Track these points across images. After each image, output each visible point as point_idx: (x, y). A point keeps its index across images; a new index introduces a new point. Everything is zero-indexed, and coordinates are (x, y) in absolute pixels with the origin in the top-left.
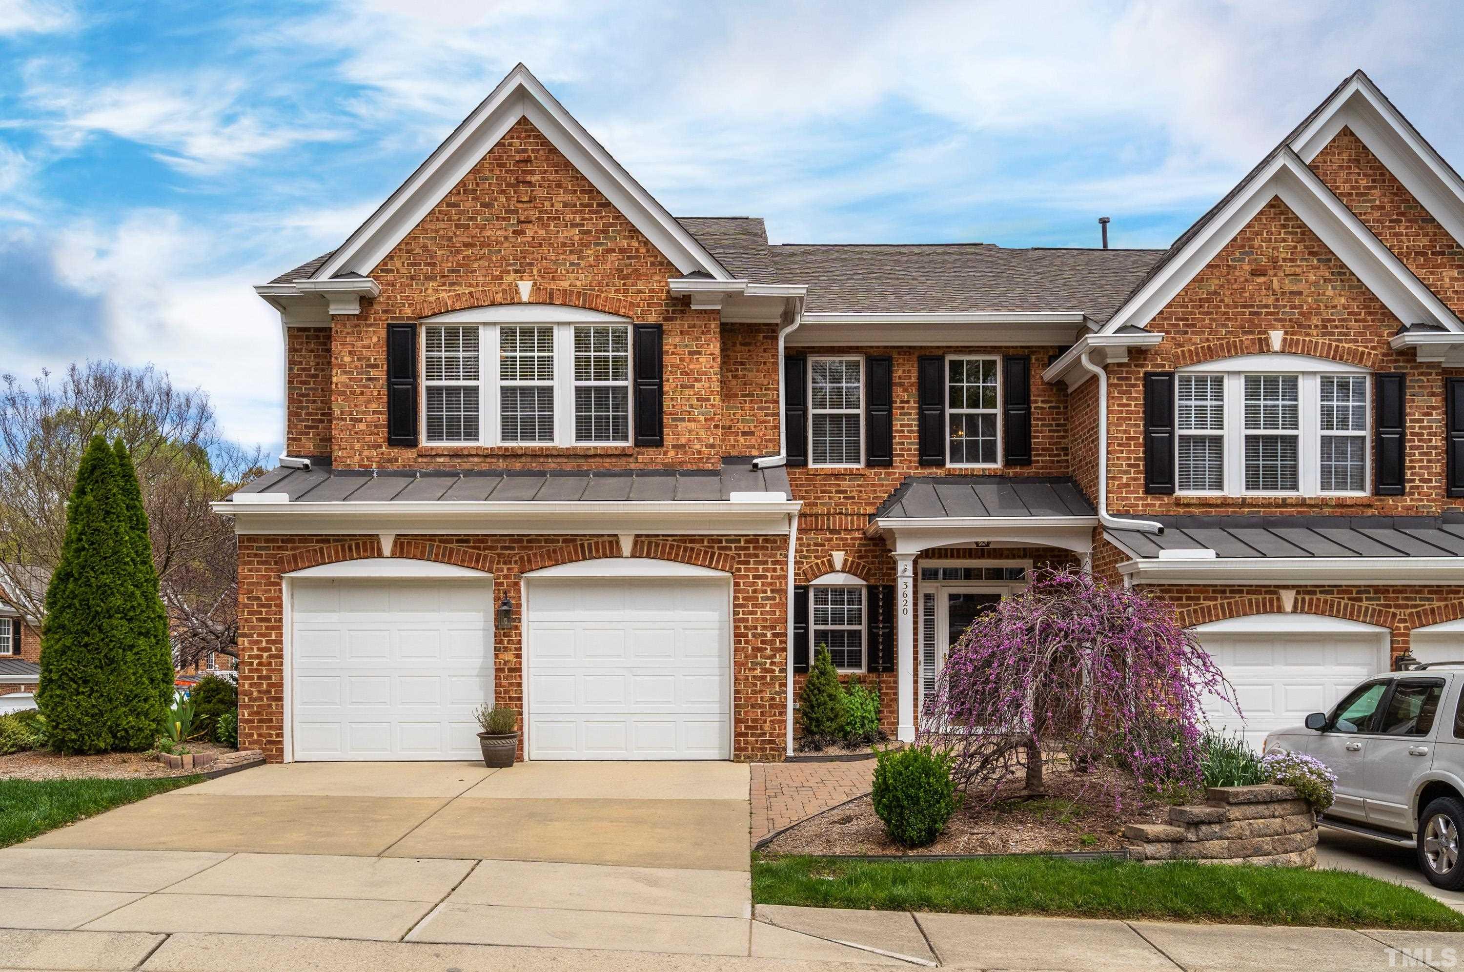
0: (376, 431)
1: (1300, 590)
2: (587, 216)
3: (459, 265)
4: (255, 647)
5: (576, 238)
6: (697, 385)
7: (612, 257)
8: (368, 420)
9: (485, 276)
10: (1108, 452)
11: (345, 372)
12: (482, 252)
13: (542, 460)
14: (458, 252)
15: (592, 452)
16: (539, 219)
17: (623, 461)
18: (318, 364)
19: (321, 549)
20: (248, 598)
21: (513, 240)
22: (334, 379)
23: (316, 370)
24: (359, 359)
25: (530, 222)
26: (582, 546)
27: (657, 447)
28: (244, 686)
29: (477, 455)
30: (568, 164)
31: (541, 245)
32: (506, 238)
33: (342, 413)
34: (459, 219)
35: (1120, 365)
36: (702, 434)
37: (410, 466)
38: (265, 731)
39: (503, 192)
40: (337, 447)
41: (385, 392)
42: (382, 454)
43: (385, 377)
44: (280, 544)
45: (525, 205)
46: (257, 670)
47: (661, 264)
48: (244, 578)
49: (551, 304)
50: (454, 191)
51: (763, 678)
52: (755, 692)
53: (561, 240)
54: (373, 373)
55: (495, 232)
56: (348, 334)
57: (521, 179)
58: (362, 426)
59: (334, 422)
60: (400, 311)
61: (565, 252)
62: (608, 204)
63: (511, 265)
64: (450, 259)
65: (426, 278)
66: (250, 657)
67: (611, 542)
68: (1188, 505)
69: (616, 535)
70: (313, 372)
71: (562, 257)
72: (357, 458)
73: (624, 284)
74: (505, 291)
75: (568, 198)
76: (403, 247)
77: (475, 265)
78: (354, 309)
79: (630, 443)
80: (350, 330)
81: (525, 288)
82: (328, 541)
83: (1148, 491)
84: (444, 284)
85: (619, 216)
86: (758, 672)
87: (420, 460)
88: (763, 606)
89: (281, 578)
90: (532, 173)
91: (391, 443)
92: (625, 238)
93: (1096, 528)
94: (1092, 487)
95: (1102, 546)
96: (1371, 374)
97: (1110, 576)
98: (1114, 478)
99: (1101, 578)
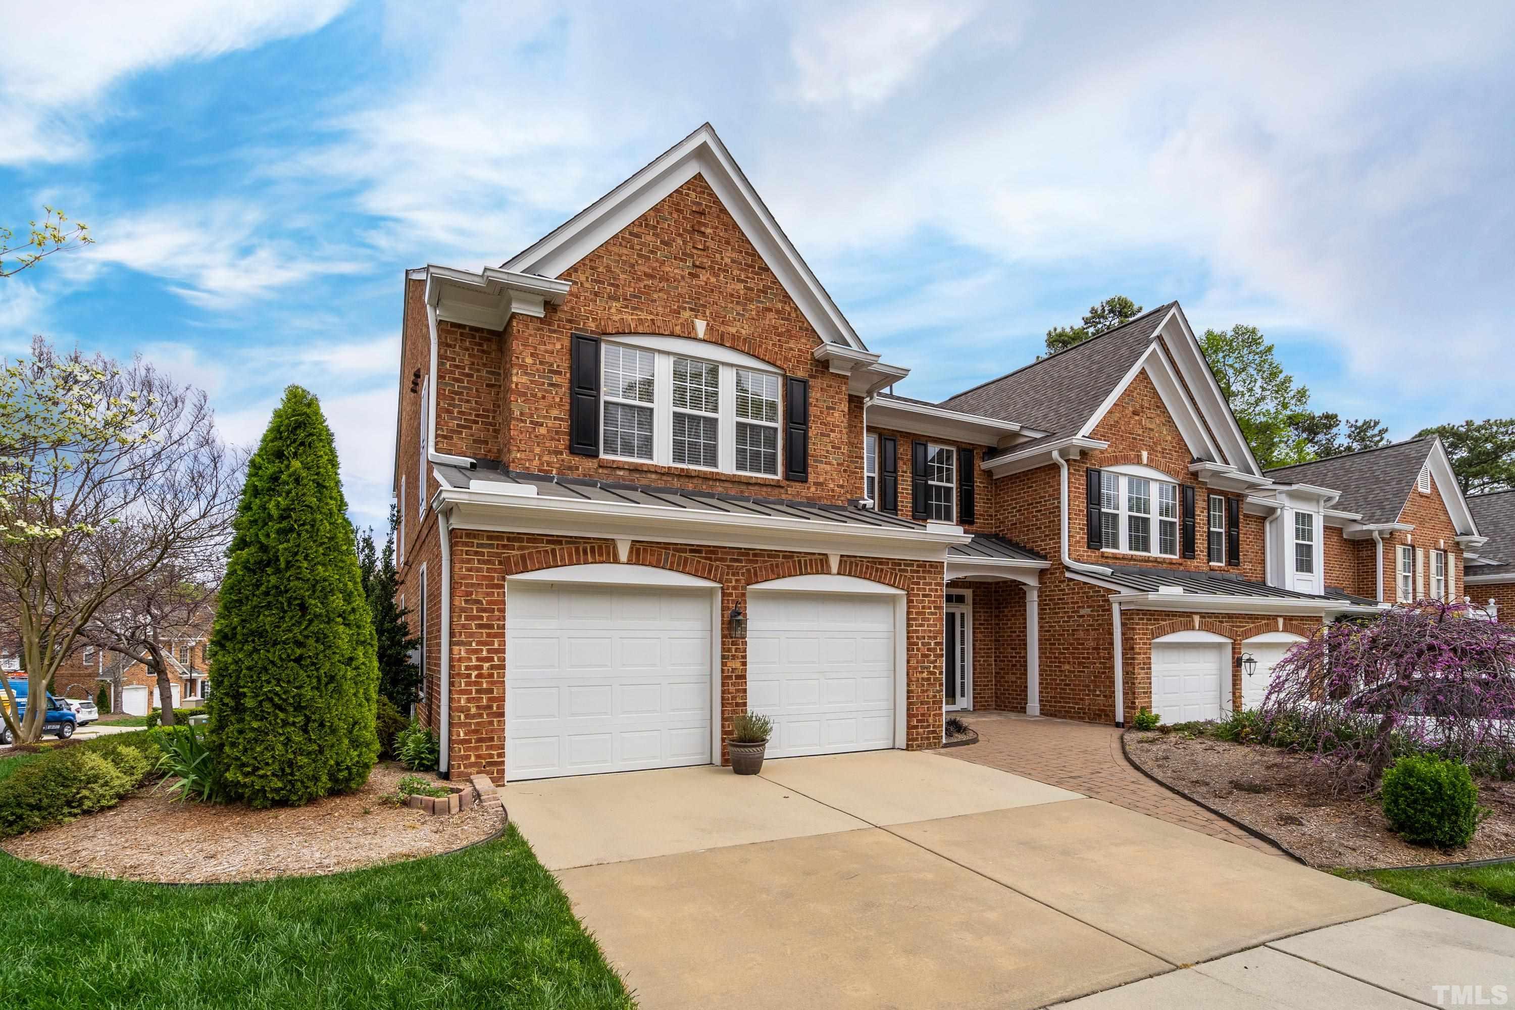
0: (557, 437)
1: (1203, 616)
2: (750, 275)
3: (640, 292)
4: (474, 657)
5: (742, 292)
6: (832, 435)
7: (771, 315)
8: (549, 425)
9: (665, 307)
10: (1069, 519)
11: (526, 374)
12: (661, 285)
13: (711, 483)
14: (640, 280)
15: (754, 481)
16: (712, 268)
17: (777, 491)
18: (473, 364)
19: (553, 551)
20: (466, 601)
21: (689, 281)
22: (515, 379)
23: (470, 369)
24: (541, 363)
25: (704, 268)
26: (800, 562)
27: (802, 482)
29: (656, 472)
30: (735, 226)
31: (712, 291)
32: (683, 277)
33: (522, 414)
34: (641, 250)
35: (1075, 461)
36: (835, 476)
37: (590, 475)
38: (483, 752)
39: (680, 235)
40: (515, 448)
41: (567, 399)
42: (563, 461)
43: (567, 385)
44: (505, 543)
45: (699, 252)
46: (477, 683)
47: (807, 330)
49: (722, 345)
50: (637, 223)
51: (929, 679)
52: (923, 691)
53: (729, 290)
54: (556, 379)
55: (674, 269)
56: (530, 335)
57: (696, 228)
58: (543, 430)
59: (513, 422)
60: (584, 323)
61: (732, 302)
62: (767, 269)
63: (687, 303)
64: (632, 284)
65: (609, 297)
66: (467, 668)
67: (821, 560)
68: (1107, 557)
69: (826, 555)
70: (467, 371)
71: (730, 305)
72: (536, 462)
73: (779, 340)
74: (682, 325)
75: (735, 255)
76: (587, 262)
77: (655, 296)
78: (539, 312)
79: (779, 477)
80: (533, 332)
81: (701, 326)
82: (560, 543)
83: (1089, 547)
84: (627, 307)
85: (776, 281)
86: (925, 675)
87: (600, 471)
88: (929, 620)
89: (504, 579)
90: (705, 225)
91: (572, 451)
92: (780, 301)
93: (1047, 570)
94: (1037, 542)
95: (1060, 582)
96: (1179, 485)
97: (1072, 603)
98: (1073, 536)
99: (1055, 604)
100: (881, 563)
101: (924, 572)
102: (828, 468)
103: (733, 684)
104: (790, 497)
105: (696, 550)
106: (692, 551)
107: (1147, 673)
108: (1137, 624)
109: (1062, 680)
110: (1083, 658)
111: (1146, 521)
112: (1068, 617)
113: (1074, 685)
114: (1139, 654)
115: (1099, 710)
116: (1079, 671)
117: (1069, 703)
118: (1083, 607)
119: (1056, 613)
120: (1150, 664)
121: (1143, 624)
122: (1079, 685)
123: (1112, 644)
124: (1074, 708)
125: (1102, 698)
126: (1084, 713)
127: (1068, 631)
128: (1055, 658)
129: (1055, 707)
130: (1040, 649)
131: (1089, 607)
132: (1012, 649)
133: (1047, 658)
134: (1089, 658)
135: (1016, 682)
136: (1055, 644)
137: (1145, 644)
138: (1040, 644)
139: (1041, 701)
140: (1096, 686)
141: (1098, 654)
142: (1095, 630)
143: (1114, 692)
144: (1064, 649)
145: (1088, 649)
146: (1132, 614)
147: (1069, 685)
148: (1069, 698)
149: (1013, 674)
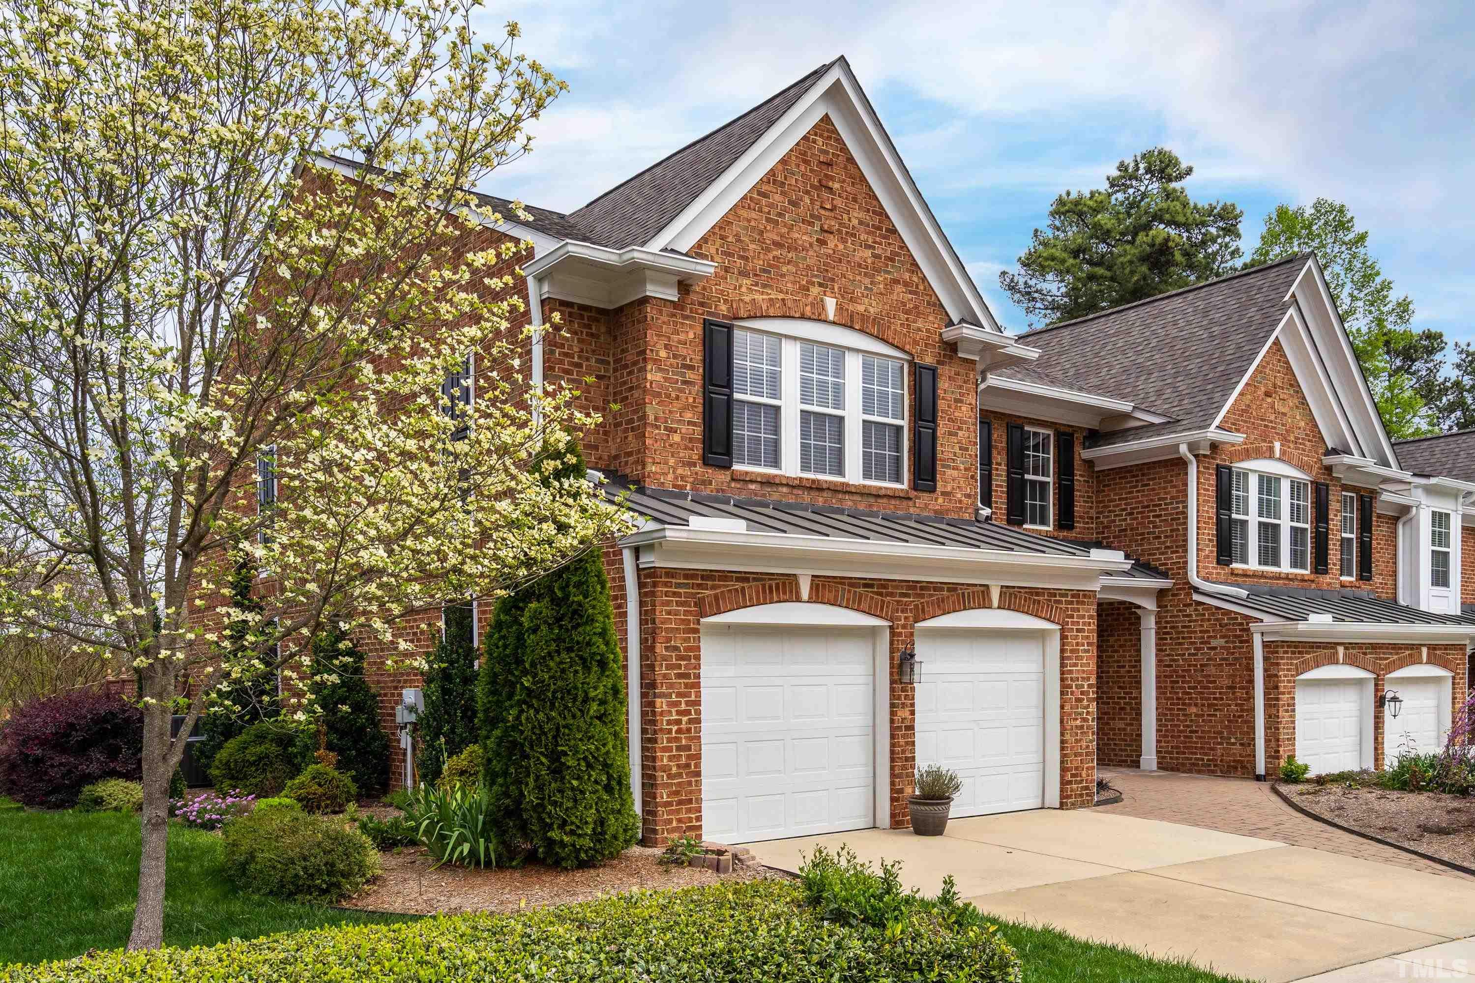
0: (690, 445)
1: (1348, 646)
2: (878, 239)
3: (770, 265)
4: (674, 710)
5: (869, 261)
6: (960, 433)
7: (899, 288)
8: (683, 431)
9: (794, 282)
10: (1198, 528)
11: (660, 370)
12: (790, 255)
13: (840, 496)
14: (768, 250)
15: (883, 492)
16: (839, 231)
17: (905, 503)
18: (582, 351)
20: (667, 648)
21: (817, 249)
22: (649, 377)
23: (580, 357)
24: (675, 356)
25: (832, 233)
26: (963, 594)
27: (930, 492)
28: (662, 760)
29: (787, 485)
30: (863, 179)
31: (840, 261)
32: (811, 245)
33: (656, 419)
34: (769, 213)
35: (1205, 456)
36: (962, 484)
37: (723, 491)
38: (683, 815)
39: (807, 192)
40: (650, 460)
41: (700, 400)
42: (696, 473)
43: (700, 382)
44: (699, 582)
45: (827, 213)
46: (677, 739)
47: (934, 305)
48: (662, 623)
49: (851, 327)
50: (765, 180)
51: (1082, 727)
52: (1077, 741)
53: (857, 259)
54: (690, 375)
55: (803, 236)
56: (664, 323)
57: (824, 182)
58: (676, 438)
59: (648, 429)
60: (716, 306)
61: (860, 274)
62: (894, 231)
63: (816, 276)
64: (762, 256)
65: (740, 273)
66: (669, 722)
67: (983, 592)
68: (1237, 575)
69: (987, 586)
70: (576, 360)
71: (858, 278)
72: (670, 477)
73: (907, 319)
74: (812, 304)
75: (862, 215)
76: (717, 230)
77: (784, 269)
78: (672, 295)
79: (905, 486)
80: (666, 319)
81: (831, 304)
83: (1218, 563)
84: (757, 285)
85: (904, 247)
86: (1078, 723)
87: (733, 485)
88: (1082, 658)
89: (698, 623)
90: (832, 178)
91: (706, 462)
92: (908, 270)
93: (1168, 590)
94: (1155, 554)
95: (1184, 605)
96: (1312, 482)
97: (1201, 632)
98: (1202, 550)
99: (1178, 633)
100: (1037, 594)
101: (1078, 603)
102: (955, 473)
103: (903, 736)
104: (918, 511)
105: (868, 584)
106: (866, 586)
107: (1291, 716)
108: (1282, 658)
109: (1188, 726)
110: (1215, 699)
111: (1276, 527)
112: (1195, 649)
113: (1203, 732)
114: (1284, 693)
115: (1234, 761)
116: (1209, 715)
117: (1196, 754)
118: (1215, 637)
119: (1180, 644)
120: (1294, 705)
121: (1288, 658)
122: (1210, 732)
123: (1251, 681)
124: (1203, 760)
125: (1238, 746)
126: (1215, 766)
127: (1196, 665)
128: (1178, 699)
129: (1177, 759)
130: (1158, 688)
131: (1222, 637)
132: (1120, 687)
133: (1168, 699)
134: (1222, 699)
135: (1124, 729)
136: (1178, 682)
137: (1289, 681)
138: (1158, 682)
139: (1158, 752)
140: (1230, 733)
141: (1234, 693)
142: (1230, 664)
143: (1254, 739)
144: (1189, 688)
145: (1222, 688)
146: (1277, 646)
147: (1196, 732)
148: (1196, 748)
149: (1122, 719)
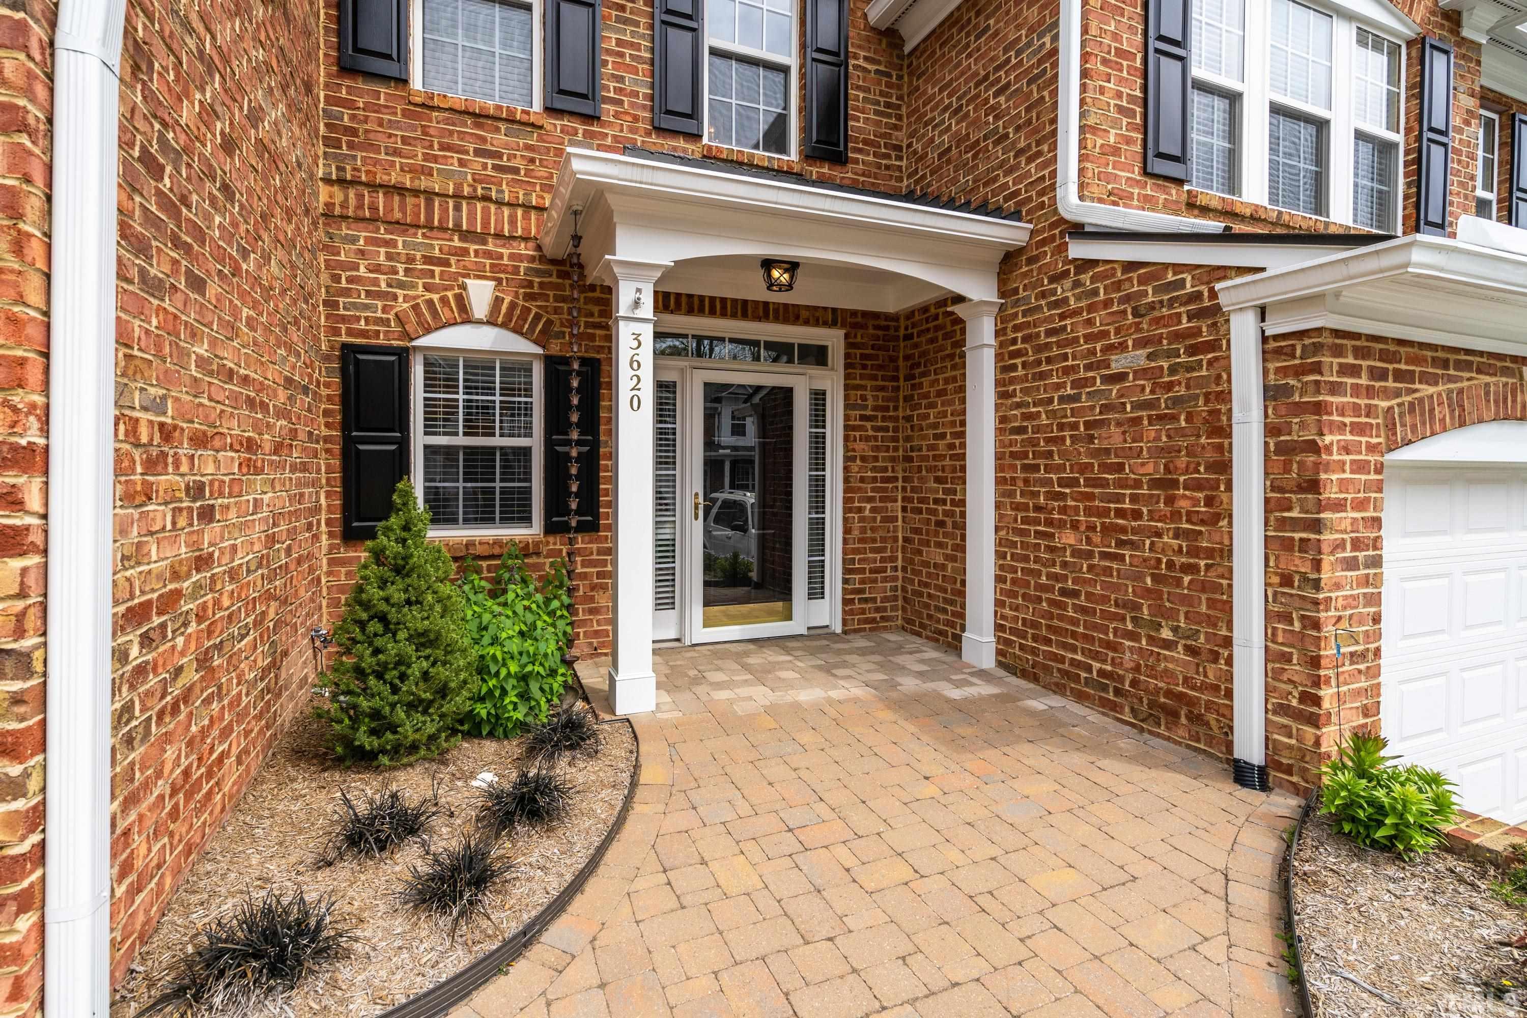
83: (1147, 174)
93: (1020, 251)
94: (995, 179)
95: (1052, 280)
97: (1088, 338)
98: (1094, 130)
99: (1039, 349)
107: (1366, 581)
108: (1335, 388)
109: (1056, 577)
110: (1120, 513)
112: (1076, 384)
113: (1089, 596)
114: (1339, 506)
115: (1169, 693)
116: (1105, 556)
117: (1074, 649)
118: (1122, 347)
119: (1042, 376)
120: (1376, 543)
121: (1356, 390)
122: (1105, 599)
123: (1223, 466)
124: (1089, 669)
125: (1179, 654)
126: (1117, 692)
127: (1074, 427)
128: (1038, 508)
129: (1034, 651)
130: (999, 481)
131: (1140, 344)
132: (938, 480)
133: (1017, 507)
134: (1137, 515)
135: (944, 567)
136: (1036, 468)
137: (1360, 467)
138: (999, 468)
139: (999, 628)
140: (1159, 611)
141: (1170, 501)
142: (1161, 418)
143: (1228, 642)
144: (1062, 483)
145: (1138, 484)
146: (1317, 348)
147: (1075, 594)
148: (1074, 635)
149: (939, 545)
